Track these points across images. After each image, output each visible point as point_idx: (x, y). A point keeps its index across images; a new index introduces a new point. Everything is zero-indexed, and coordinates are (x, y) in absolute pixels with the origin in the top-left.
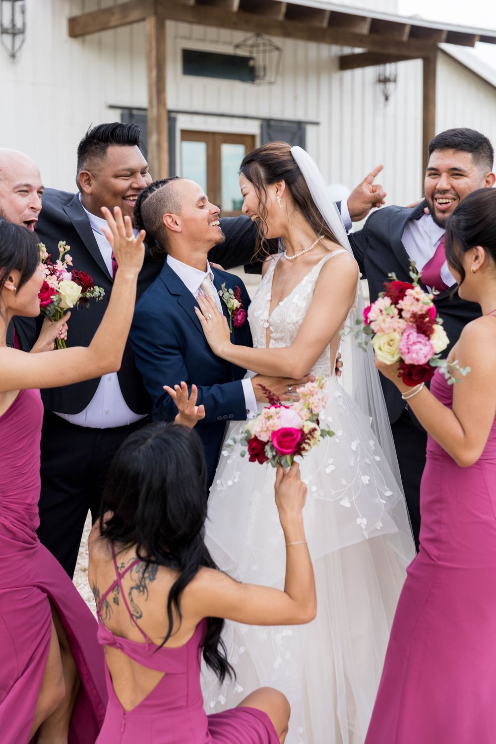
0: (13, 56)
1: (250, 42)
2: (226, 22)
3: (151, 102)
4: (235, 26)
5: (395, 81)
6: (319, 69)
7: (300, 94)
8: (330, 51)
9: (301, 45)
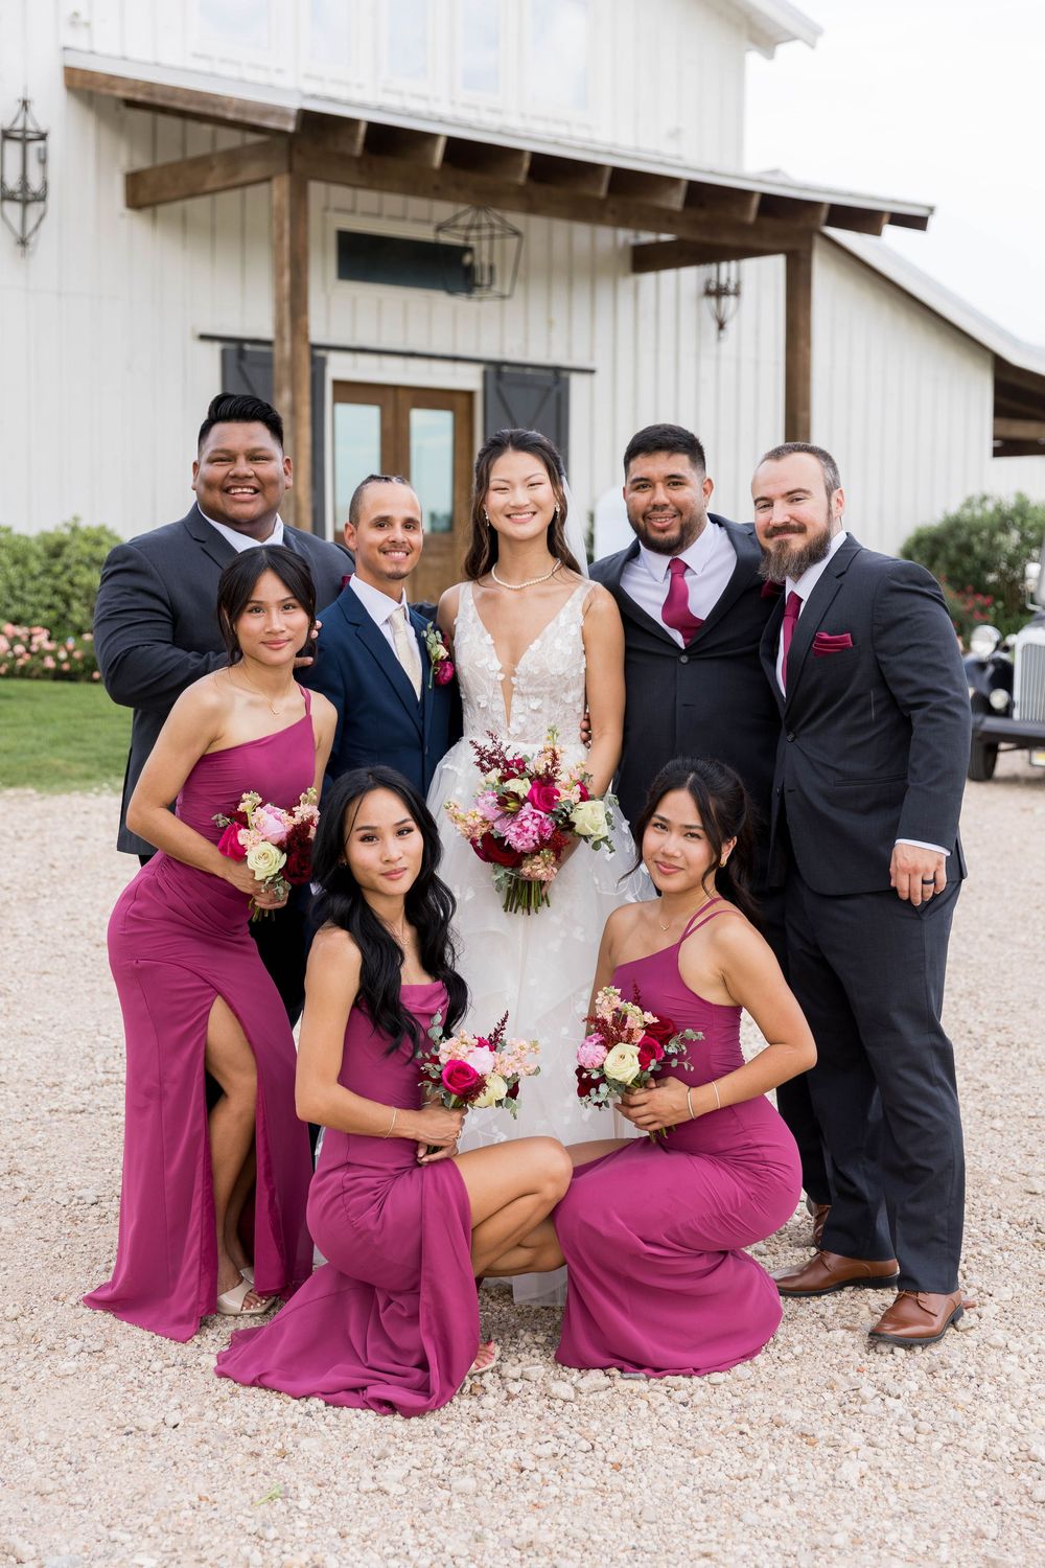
0: (23, 242)
1: (464, 221)
2: (419, 185)
3: (279, 330)
4: (436, 192)
5: (737, 293)
6: (593, 271)
7: (559, 315)
8: (615, 238)
9: (560, 227)
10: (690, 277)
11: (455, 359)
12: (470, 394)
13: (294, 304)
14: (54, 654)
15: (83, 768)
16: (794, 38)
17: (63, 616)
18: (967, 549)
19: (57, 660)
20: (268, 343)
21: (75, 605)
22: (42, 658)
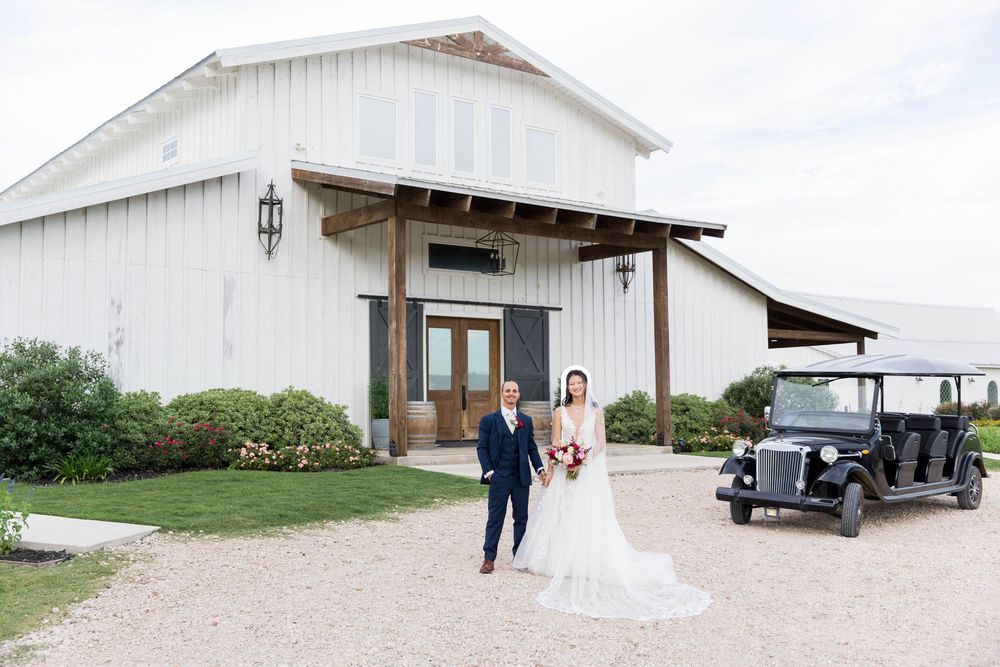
0: (269, 252)
1: (492, 238)
2: (461, 220)
3: (391, 292)
4: (472, 224)
5: (633, 270)
6: (560, 261)
7: (542, 283)
8: (571, 245)
9: (542, 240)
10: (609, 262)
11: (490, 304)
12: (498, 321)
13: (399, 280)
14: (269, 456)
15: (253, 522)
16: (658, 148)
17: (281, 436)
18: (757, 394)
19: (271, 459)
20: (386, 298)
21: (287, 430)
22: (264, 459)
